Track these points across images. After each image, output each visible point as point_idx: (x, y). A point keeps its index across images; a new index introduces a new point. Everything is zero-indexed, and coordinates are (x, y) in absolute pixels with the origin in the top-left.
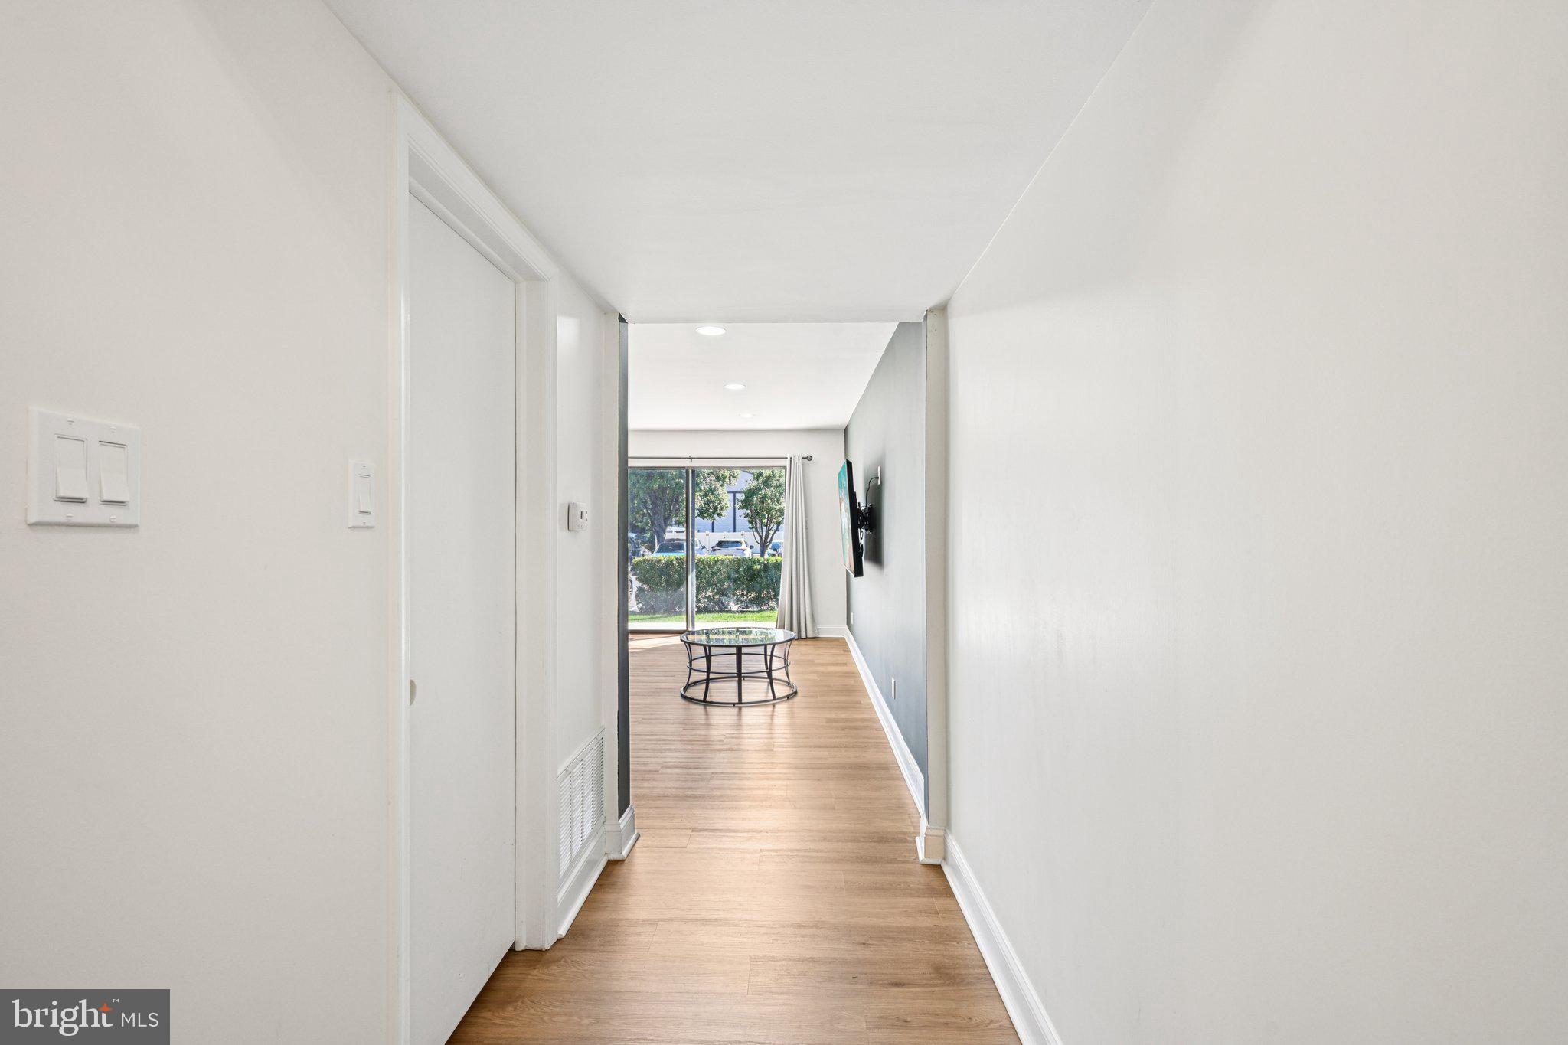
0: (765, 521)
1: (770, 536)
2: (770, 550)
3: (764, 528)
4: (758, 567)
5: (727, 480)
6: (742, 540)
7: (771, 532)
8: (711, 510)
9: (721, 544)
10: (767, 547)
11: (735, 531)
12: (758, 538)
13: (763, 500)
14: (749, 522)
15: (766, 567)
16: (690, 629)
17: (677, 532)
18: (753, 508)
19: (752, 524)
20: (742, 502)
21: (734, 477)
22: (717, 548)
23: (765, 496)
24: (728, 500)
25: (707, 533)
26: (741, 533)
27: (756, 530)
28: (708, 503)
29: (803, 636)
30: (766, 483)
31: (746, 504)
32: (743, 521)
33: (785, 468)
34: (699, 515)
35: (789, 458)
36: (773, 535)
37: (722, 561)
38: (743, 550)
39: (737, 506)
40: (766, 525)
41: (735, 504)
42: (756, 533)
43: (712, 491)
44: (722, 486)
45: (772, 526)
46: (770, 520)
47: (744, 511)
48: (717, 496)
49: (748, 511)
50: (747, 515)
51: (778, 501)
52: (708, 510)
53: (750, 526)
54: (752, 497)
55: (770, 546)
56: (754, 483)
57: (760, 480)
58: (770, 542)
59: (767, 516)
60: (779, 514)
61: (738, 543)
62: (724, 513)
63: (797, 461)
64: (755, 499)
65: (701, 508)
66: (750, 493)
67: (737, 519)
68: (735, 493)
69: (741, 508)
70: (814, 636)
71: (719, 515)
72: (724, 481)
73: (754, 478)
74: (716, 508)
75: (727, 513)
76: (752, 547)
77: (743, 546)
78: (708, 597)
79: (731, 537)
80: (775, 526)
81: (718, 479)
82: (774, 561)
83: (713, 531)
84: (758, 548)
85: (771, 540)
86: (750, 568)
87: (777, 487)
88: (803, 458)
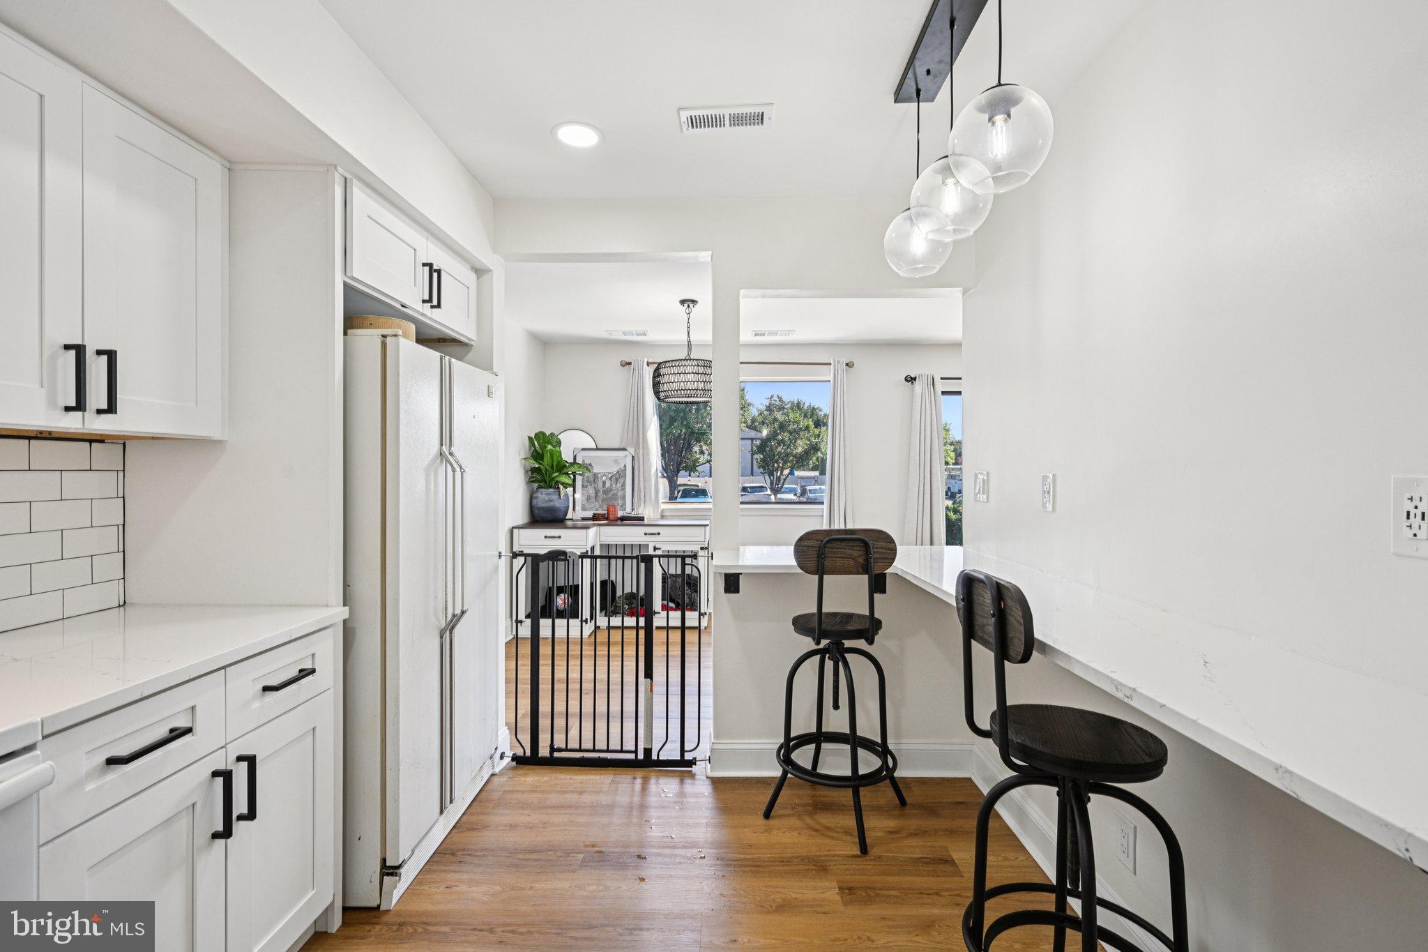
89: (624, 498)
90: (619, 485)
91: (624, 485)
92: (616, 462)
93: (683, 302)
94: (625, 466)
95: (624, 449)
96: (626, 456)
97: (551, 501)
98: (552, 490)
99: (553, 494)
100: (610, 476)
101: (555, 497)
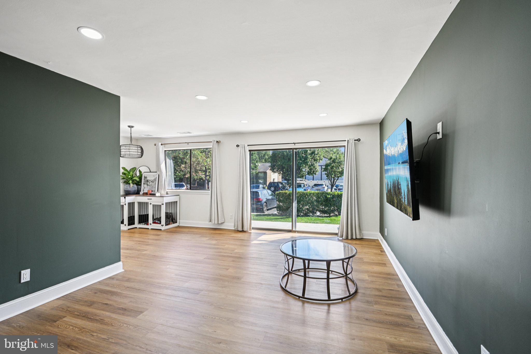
0: (333, 176)
1: (335, 182)
2: (335, 187)
3: (333, 179)
4: (330, 196)
5: (318, 160)
6: (324, 184)
7: (335, 180)
8: (312, 172)
9: (316, 185)
10: (334, 186)
11: (321, 180)
12: (330, 183)
13: (332, 168)
14: (327, 176)
15: (334, 196)
16: (294, 229)
17: (300, 180)
18: (328, 171)
19: (328, 177)
20: (324, 169)
21: (321, 159)
22: (314, 186)
23: (333, 166)
24: (319, 168)
25: (311, 181)
26: (324, 181)
27: (330, 180)
28: (311, 169)
29: (354, 237)
30: (334, 161)
31: (326, 169)
32: (324, 176)
33: (344, 146)
34: (307, 174)
35: (347, 141)
36: (336, 181)
37: (313, 193)
38: (324, 187)
39: (322, 171)
40: (333, 178)
41: (321, 170)
42: (329, 181)
43: (312, 165)
44: (316, 163)
45: (336, 178)
46: (335, 175)
47: (325, 172)
48: (314, 167)
49: (326, 172)
50: (326, 174)
51: (338, 168)
52: (311, 172)
53: (327, 178)
54: (328, 167)
55: (335, 186)
56: (329, 161)
57: (331, 160)
58: (335, 184)
59: (334, 174)
60: (338, 173)
61: (322, 185)
62: (317, 173)
63: (352, 142)
64: (329, 167)
65: (308, 171)
66: (327, 165)
67: (322, 175)
68: (321, 166)
69: (323, 171)
70: (360, 238)
71: (315, 174)
72: (317, 161)
73: (329, 160)
74: (314, 171)
75: (318, 173)
76: (328, 186)
77: (324, 186)
78: (307, 209)
79: (320, 182)
80: (337, 178)
81: (315, 160)
82: (337, 194)
83: (313, 180)
84: (330, 186)
85: (335, 183)
86: (326, 197)
87: (338, 163)
88: (355, 140)
89: (155, 188)
90: (154, 183)
91: (155, 184)
92: (154, 176)
93: (129, 126)
94: (156, 178)
95: (156, 172)
96: (157, 174)
97: (127, 188)
98: (128, 185)
99: (128, 186)
100: (152, 180)
101: (128, 187)
